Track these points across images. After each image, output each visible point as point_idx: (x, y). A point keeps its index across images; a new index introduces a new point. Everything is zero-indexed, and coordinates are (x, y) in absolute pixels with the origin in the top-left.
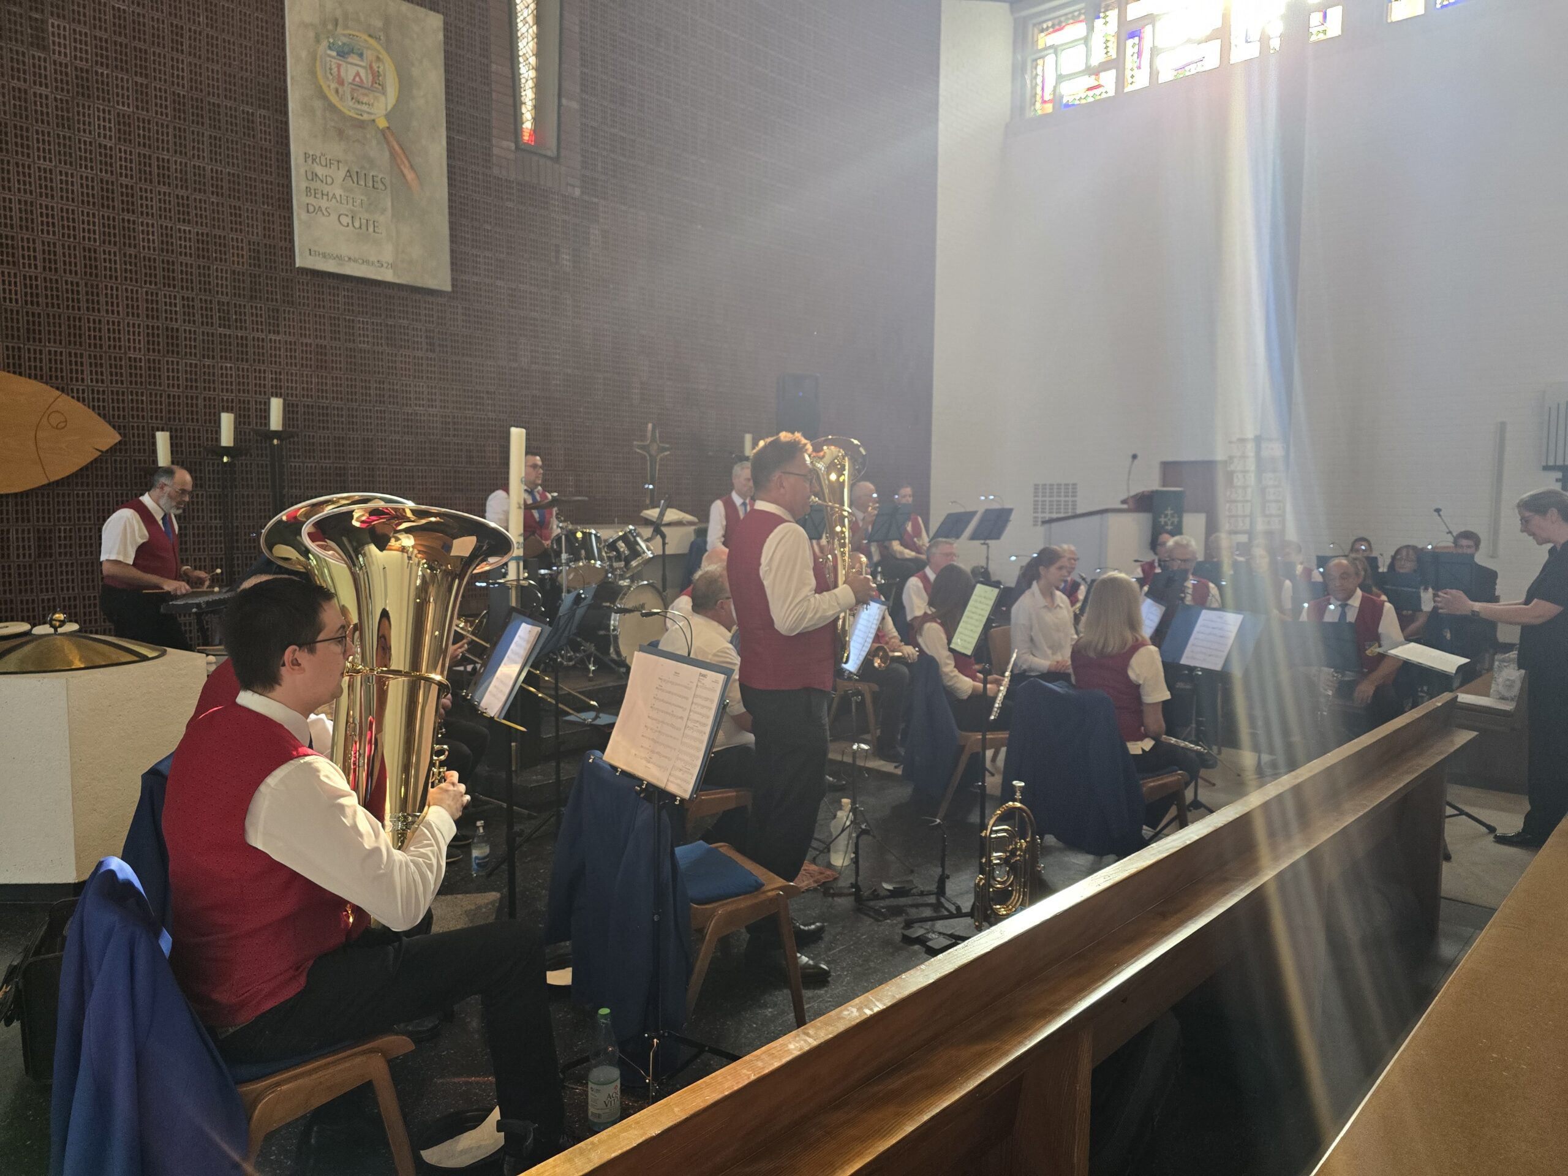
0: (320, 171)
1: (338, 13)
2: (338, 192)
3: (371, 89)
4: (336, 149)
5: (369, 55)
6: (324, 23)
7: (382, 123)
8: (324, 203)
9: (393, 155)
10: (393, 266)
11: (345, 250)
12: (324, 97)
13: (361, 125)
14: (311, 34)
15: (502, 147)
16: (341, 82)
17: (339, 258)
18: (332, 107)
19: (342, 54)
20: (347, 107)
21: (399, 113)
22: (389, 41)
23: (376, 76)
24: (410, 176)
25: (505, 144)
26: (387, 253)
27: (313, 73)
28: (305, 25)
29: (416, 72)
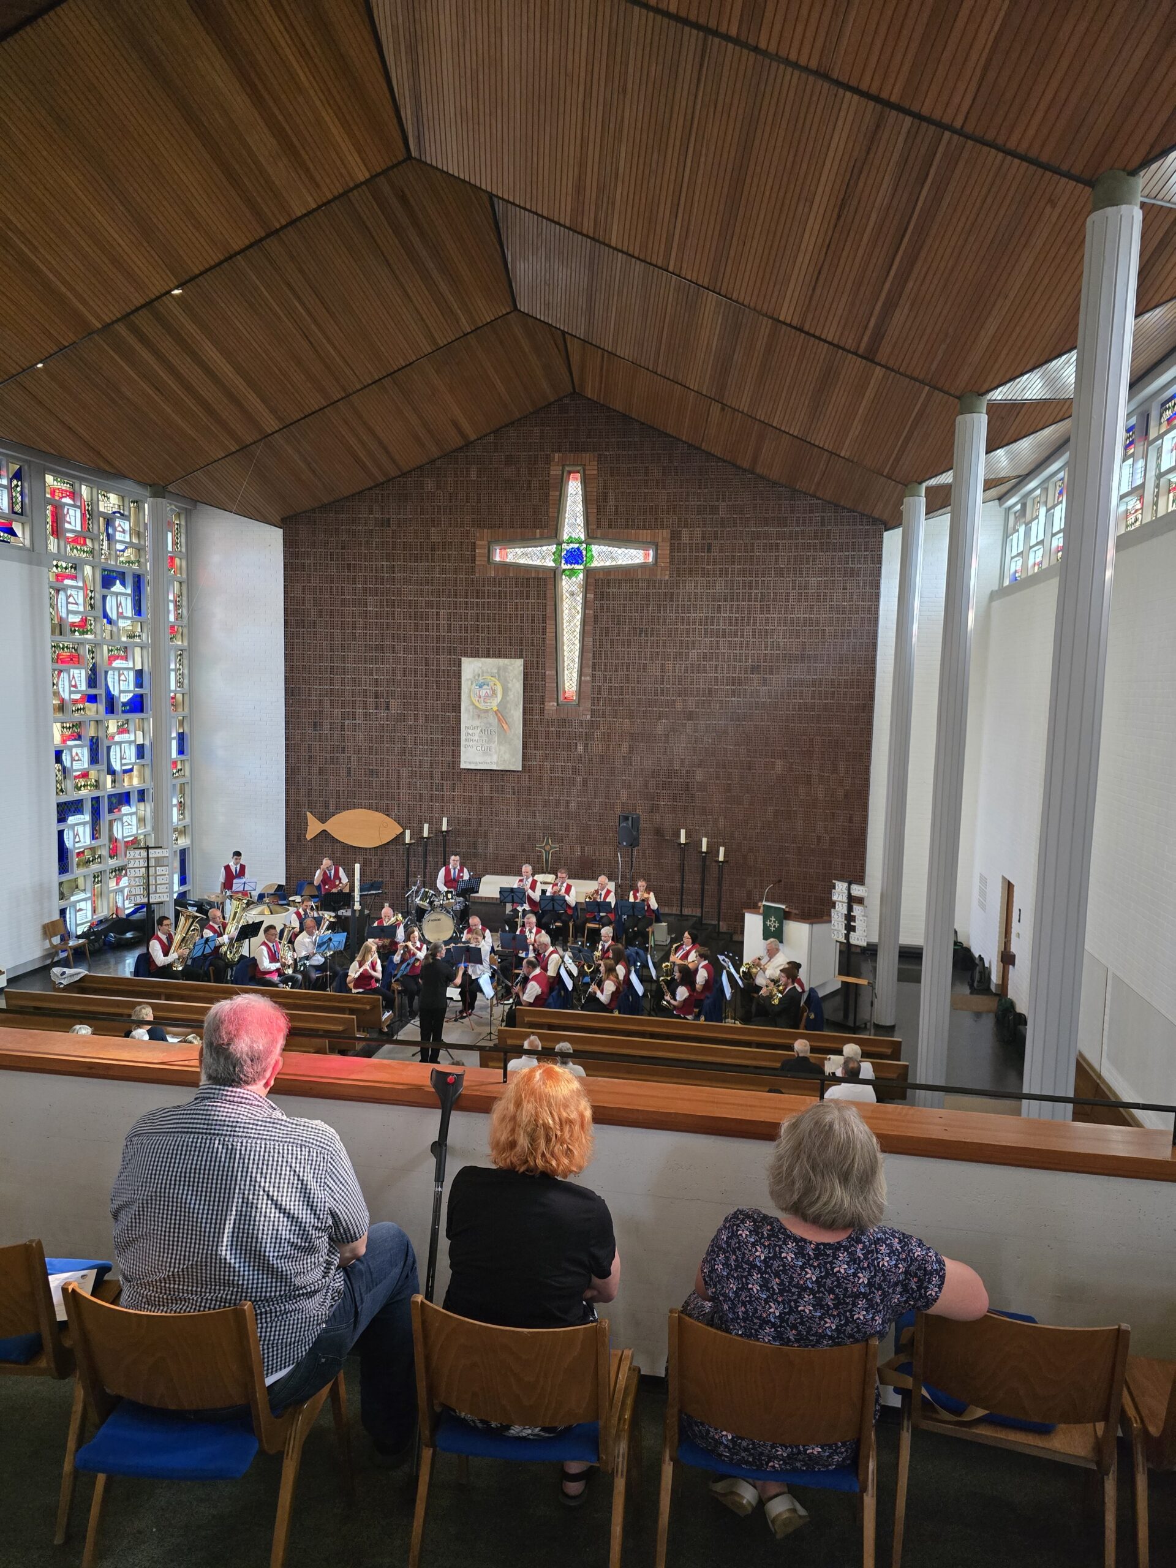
0: (470, 732)
1: (480, 672)
2: (476, 738)
3: (492, 696)
4: (477, 722)
5: (491, 684)
6: (474, 677)
7: (495, 708)
8: (471, 743)
9: (499, 720)
10: (497, 763)
11: (478, 759)
12: (473, 704)
13: (487, 711)
14: (470, 682)
15: (550, 706)
16: (480, 697)
17: (476, 763)
18: (476, 707)
19: (481, 687)
20: (482, 706)
21: (503, 704)
22: (499, 676)
23: (494, 692)
24: (505, 727)
25: (551, 704)
26: (495, 758)
27: (470, 696)
28: (467, 680)
29: (510, 685)
